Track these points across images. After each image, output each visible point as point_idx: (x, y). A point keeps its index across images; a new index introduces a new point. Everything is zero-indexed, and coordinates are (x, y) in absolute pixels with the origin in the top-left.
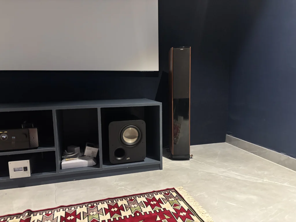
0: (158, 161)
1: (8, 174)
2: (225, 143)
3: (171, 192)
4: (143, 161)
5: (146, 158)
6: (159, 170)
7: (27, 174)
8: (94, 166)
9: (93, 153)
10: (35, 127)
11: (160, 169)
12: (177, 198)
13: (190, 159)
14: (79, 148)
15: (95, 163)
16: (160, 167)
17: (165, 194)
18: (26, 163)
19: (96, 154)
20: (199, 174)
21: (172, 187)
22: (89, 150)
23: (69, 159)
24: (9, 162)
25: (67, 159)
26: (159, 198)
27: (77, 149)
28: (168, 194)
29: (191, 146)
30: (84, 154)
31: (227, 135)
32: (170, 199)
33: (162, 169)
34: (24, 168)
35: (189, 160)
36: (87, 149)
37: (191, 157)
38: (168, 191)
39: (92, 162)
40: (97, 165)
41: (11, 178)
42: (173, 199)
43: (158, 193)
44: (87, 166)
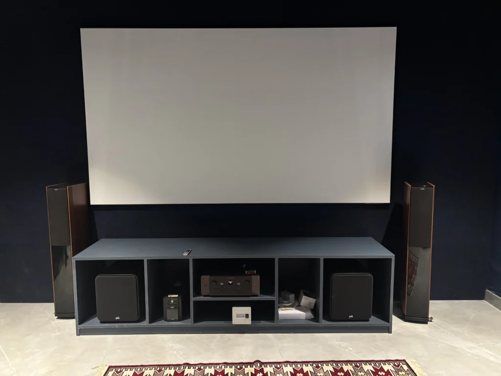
0: (387, 323)
1: (231, 320)
2: (484, 301)
3: (401, 363)
4: (368, 321)
5: (372, 317)
6: (387, 334)
7: (248, 321)
8: (312, 320)
9: (310, 304)
10: (257, 274)
11: (389, 333)
12: (408, 372)
13: (429, 322)
14: (293, 295)
15: (313, 317)
16: (388, 330)
17: (395, 365)
18: (248, 310)
19: (313, 305)
20: (439, 346)
21: (403, 359)
22: (305, 300)
23: (285, 308)
24: (233, 308)
25: (283, 309)
26: (388, 370)
27: (292, 296)
28: (398, 366)
29: (431, 302)
30: (300, 304)
31: (487, 290)
32: (400, 373)
33: (391, 333)
34: (246, 315)
35: (427, 323)
36: (304, 299)
37: (430, 320)
38: (398, 362)
39: (310, 315)
40: (316, 318)
41: (233, 323)
42: (404, 373)
43: (386, 364)
44: (304, 318)
